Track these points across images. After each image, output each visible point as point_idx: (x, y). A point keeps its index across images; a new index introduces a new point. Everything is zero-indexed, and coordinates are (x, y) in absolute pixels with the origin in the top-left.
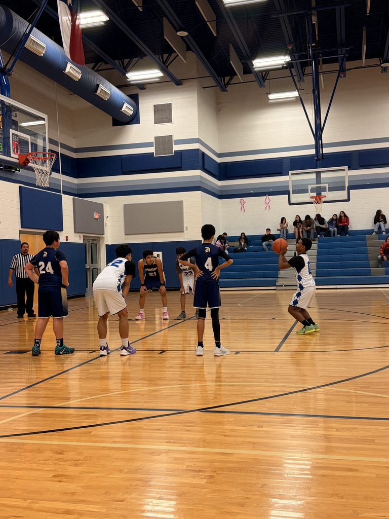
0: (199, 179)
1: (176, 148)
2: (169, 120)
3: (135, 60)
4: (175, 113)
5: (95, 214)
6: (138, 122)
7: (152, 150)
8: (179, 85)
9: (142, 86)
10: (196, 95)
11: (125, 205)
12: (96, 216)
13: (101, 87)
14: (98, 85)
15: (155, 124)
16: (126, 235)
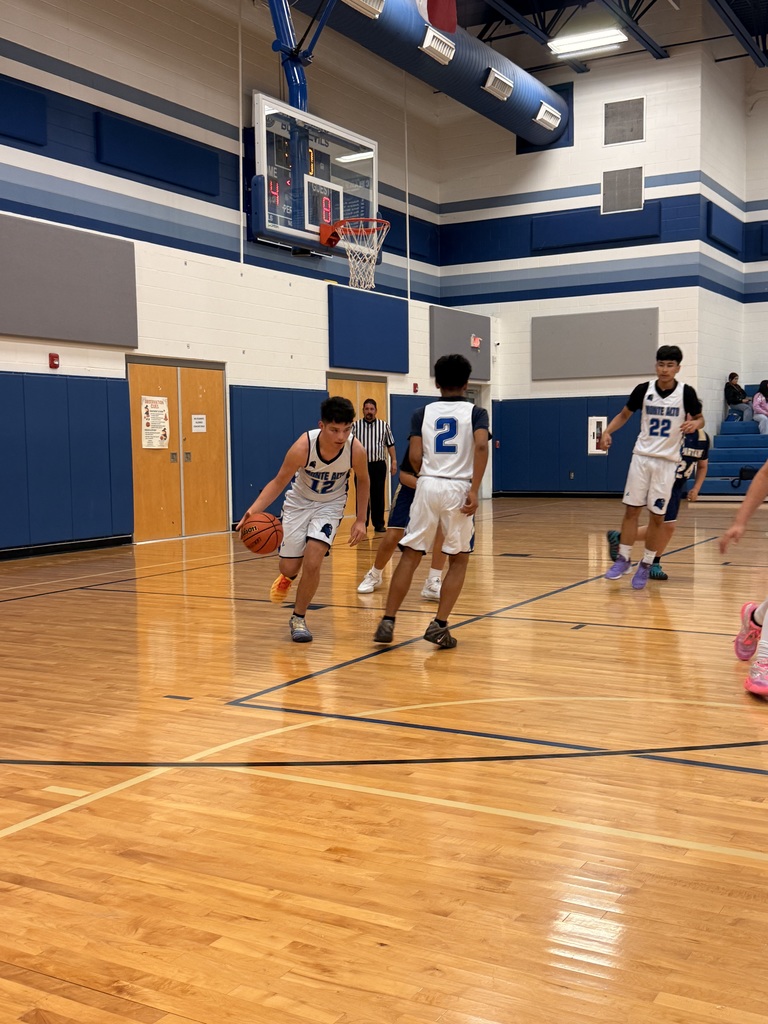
0: (697, 260)
1: (649, 194)
2: (638, 134)
3: (569, 10)
4: (650, 121)
5: (472, 339)
6: (569, 142)
7: (596, 200)
8: (662, 57)
9: (582, 66)
10: (698, 78)
11: (535, 321)
12: (475, 343)
13: (496, 73)
14: (489, 70)
15: (606, 144)
16: (534, 380)
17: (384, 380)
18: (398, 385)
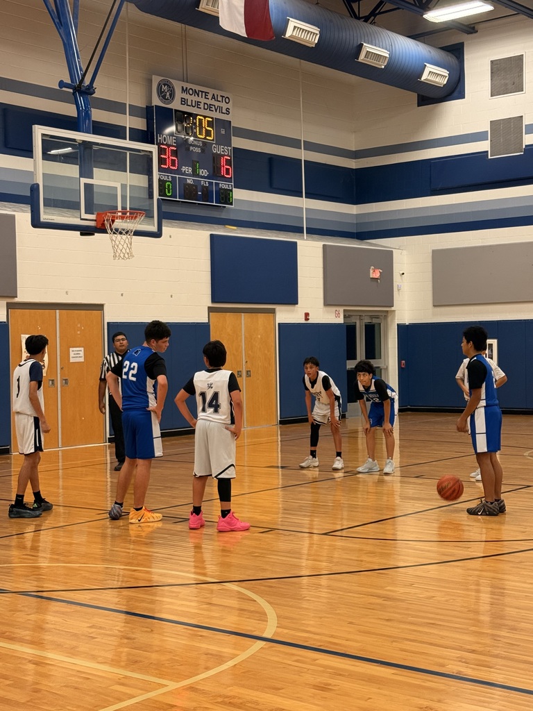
1: (529, 140)
2: (519, 88)
4: (529, 75)
5: (371, 271)
6: (462, 96)
7: (484, 146)
9: (470, 27)
11: (435, 252)
12: (375, 274)
13: (368, 47)
14: (359, 47)
15: (491, 96)
16: (434, 306)
17: (273, 311)
18: (286, 315)
